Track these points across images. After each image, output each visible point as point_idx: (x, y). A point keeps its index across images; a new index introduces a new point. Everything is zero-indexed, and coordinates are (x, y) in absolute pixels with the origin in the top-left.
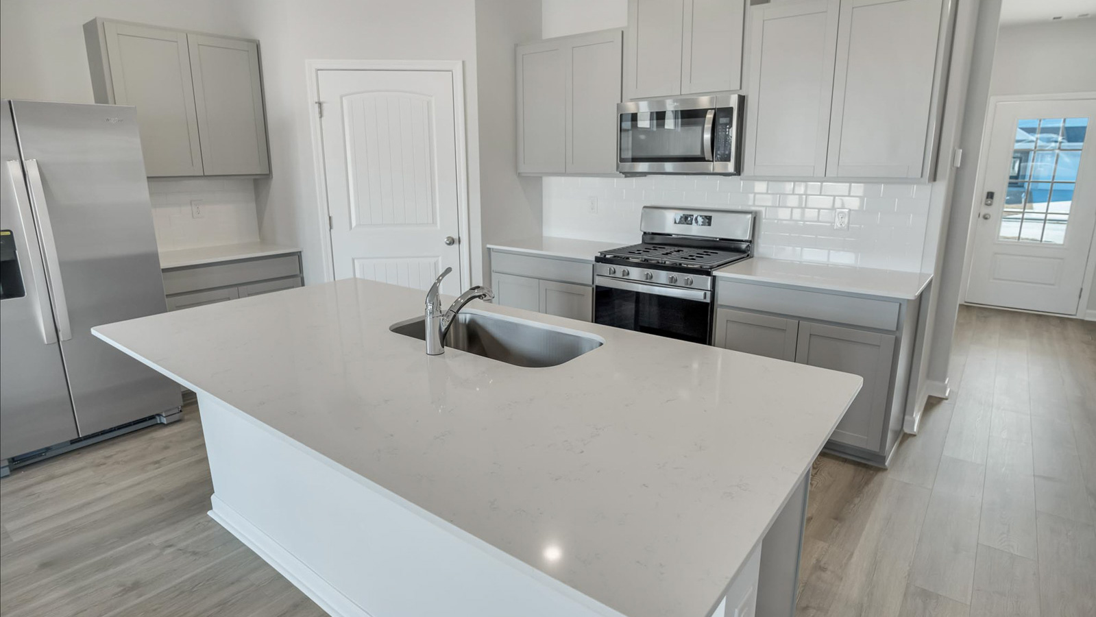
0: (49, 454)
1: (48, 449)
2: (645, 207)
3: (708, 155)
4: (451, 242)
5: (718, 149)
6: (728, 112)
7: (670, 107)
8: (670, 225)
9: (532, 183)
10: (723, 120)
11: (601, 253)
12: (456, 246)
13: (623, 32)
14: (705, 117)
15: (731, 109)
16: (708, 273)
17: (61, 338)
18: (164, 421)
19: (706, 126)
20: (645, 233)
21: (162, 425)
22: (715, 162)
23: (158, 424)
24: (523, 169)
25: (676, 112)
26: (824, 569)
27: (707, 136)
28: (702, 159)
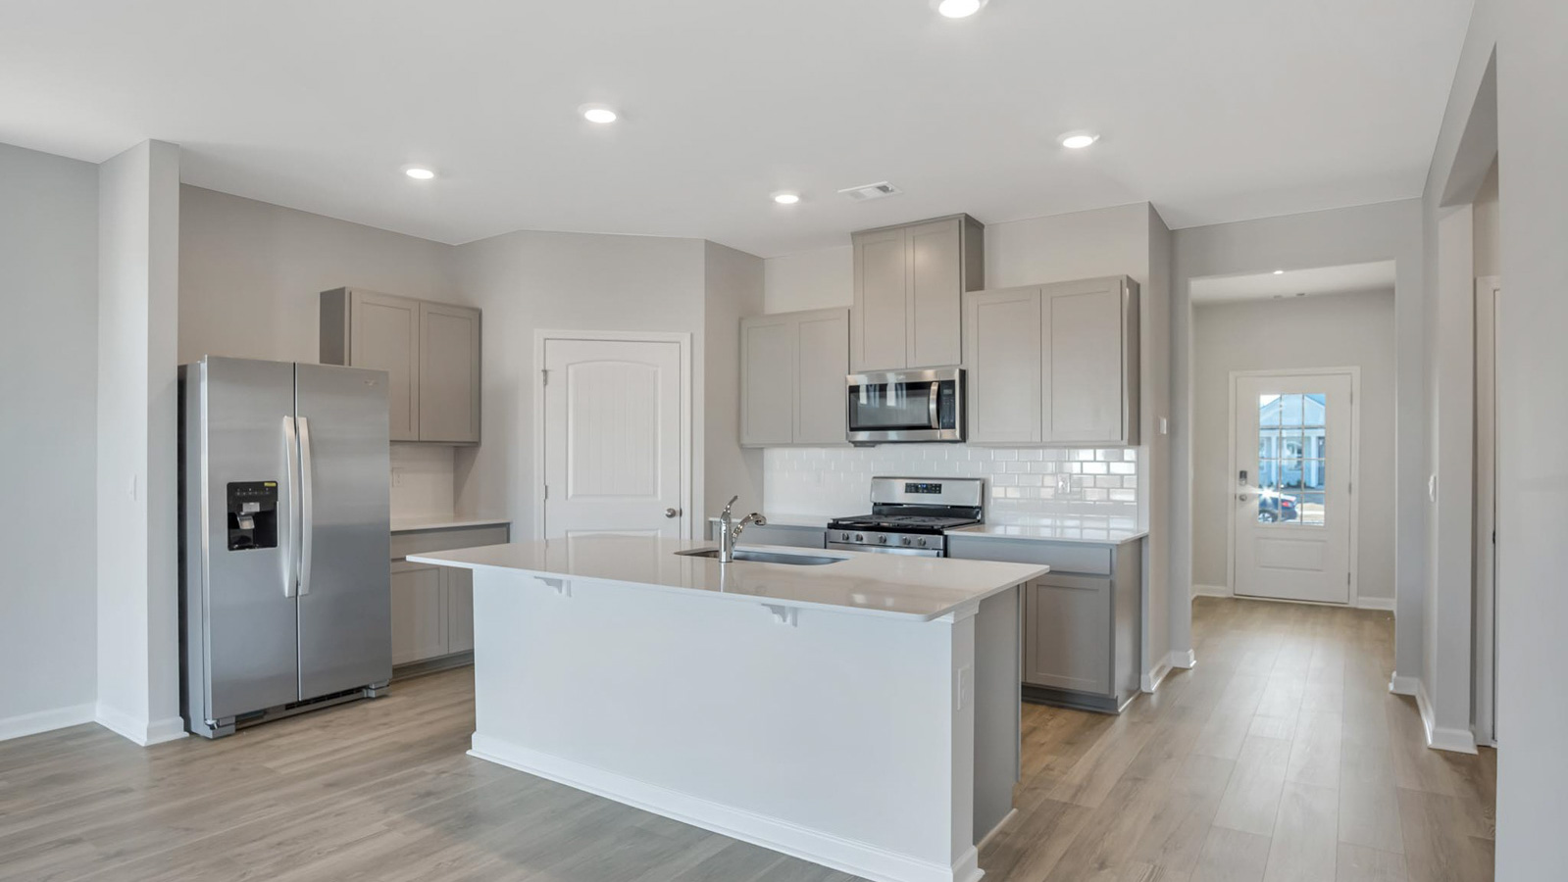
0: (266, 718)
1: (265, 712)
2: (874, 478)
3: (934, 424)
4: (672, 514)
5: (943, 418)
6: (951, 384)
7: (892, 379)
8: (899, 495)
9: (753, 453)
10: (947, 392)
11: (834, 520)
12: (676, 519)
13: (849, 311)
14: (930, 388)
15: (953, 382)
16: (939, 532)
17: (300, 593)
18: (373, 694)
19: (931, 397)
20: (875, 504)
21: (370, 699)
22: (942, 431)
23: (363, 698)
24: (746, 440)
25: (899, 386)
26: (1052, 770)
27: (933, 406)
28: (929, 427)
